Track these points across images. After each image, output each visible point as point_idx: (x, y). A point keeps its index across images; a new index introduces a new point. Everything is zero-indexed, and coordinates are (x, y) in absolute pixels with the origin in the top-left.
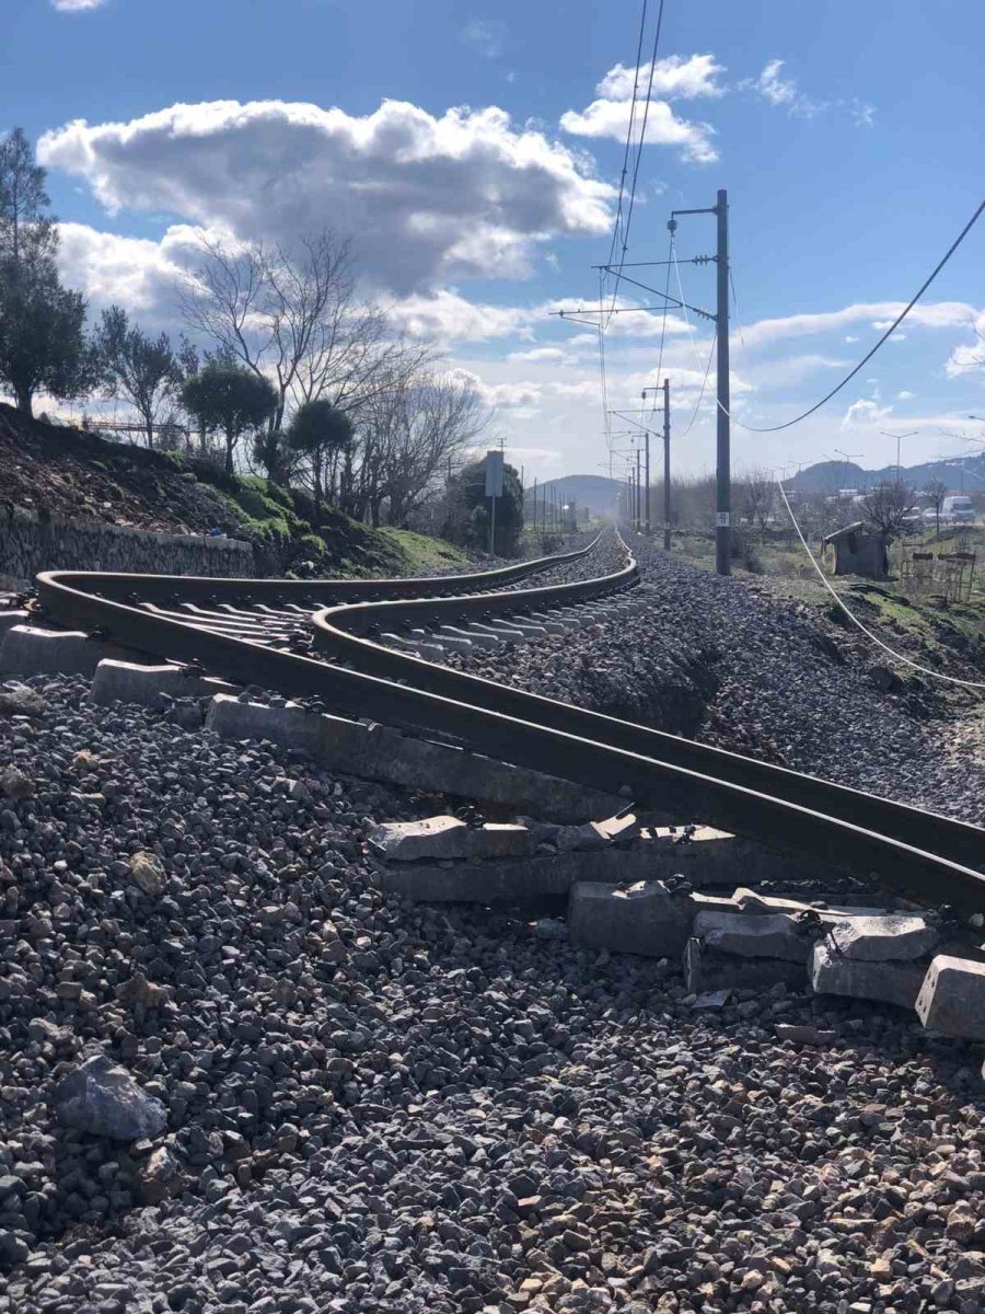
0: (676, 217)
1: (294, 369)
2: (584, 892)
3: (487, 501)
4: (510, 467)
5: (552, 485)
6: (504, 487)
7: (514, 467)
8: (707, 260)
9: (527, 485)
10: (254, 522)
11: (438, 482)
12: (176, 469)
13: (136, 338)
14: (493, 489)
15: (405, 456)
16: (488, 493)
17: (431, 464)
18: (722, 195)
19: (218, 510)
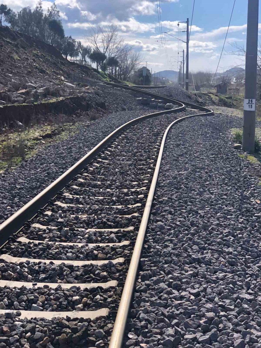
0: (179, 23)
1: (106, 50)
2: (151, 103)
3: (143, 77)
4: (148, 69)
5: (159, 73)
6: (147, 74)
7: (149, 69)
8: (185, 31)
9: (153, 73)
10: (104, 79)
11: (133, 72)
12: (90, 69)
13: (82, 46)
14: (144, 74)
15: (126, 67)
16: (143, 75)
17: (132, 69)
18: (188, 19)
19: (98, 77)
